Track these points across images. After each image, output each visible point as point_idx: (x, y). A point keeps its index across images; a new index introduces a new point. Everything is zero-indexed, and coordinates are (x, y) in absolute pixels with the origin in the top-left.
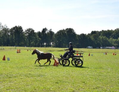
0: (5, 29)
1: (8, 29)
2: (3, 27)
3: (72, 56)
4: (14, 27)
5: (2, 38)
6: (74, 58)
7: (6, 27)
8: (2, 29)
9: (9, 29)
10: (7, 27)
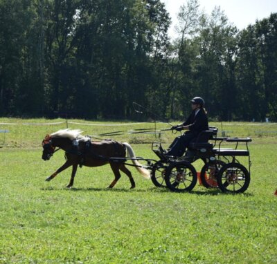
0: (216, 30)
1: (228, 30)
2: (203, 21)
3: (203, 150)
4: (264, 22)
5: (196, 76)
6: (212, 158)
7: (218, 23)
8: (198, 35)
9: (234, 30)
10: (224, 20)
